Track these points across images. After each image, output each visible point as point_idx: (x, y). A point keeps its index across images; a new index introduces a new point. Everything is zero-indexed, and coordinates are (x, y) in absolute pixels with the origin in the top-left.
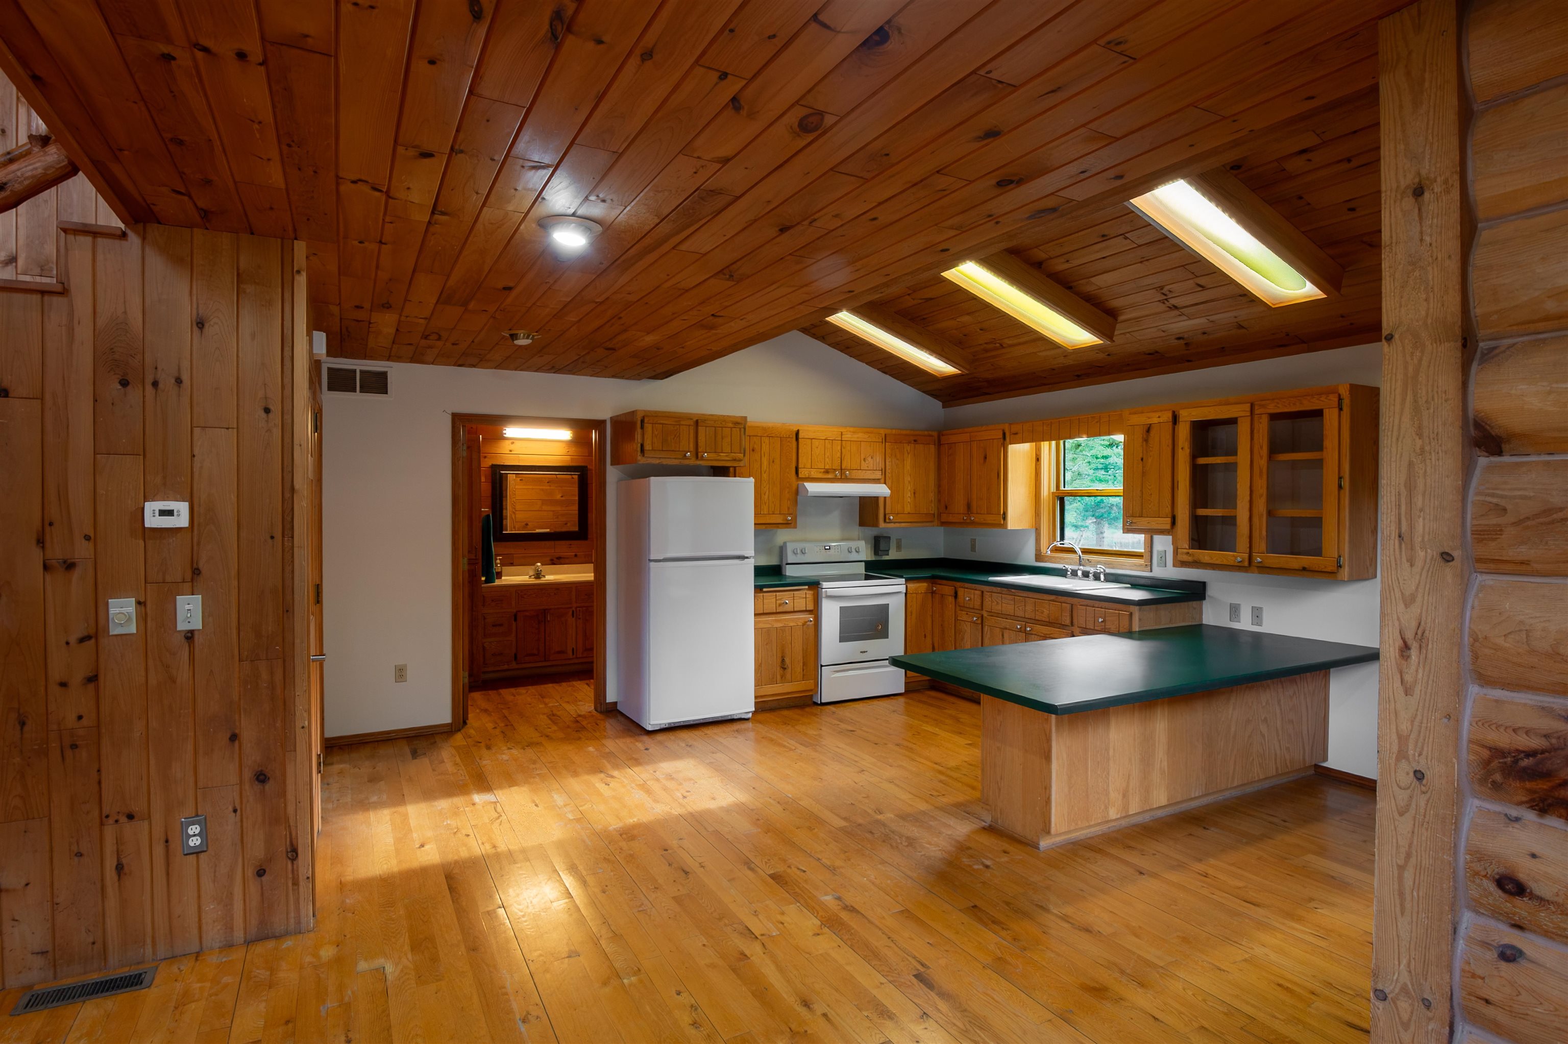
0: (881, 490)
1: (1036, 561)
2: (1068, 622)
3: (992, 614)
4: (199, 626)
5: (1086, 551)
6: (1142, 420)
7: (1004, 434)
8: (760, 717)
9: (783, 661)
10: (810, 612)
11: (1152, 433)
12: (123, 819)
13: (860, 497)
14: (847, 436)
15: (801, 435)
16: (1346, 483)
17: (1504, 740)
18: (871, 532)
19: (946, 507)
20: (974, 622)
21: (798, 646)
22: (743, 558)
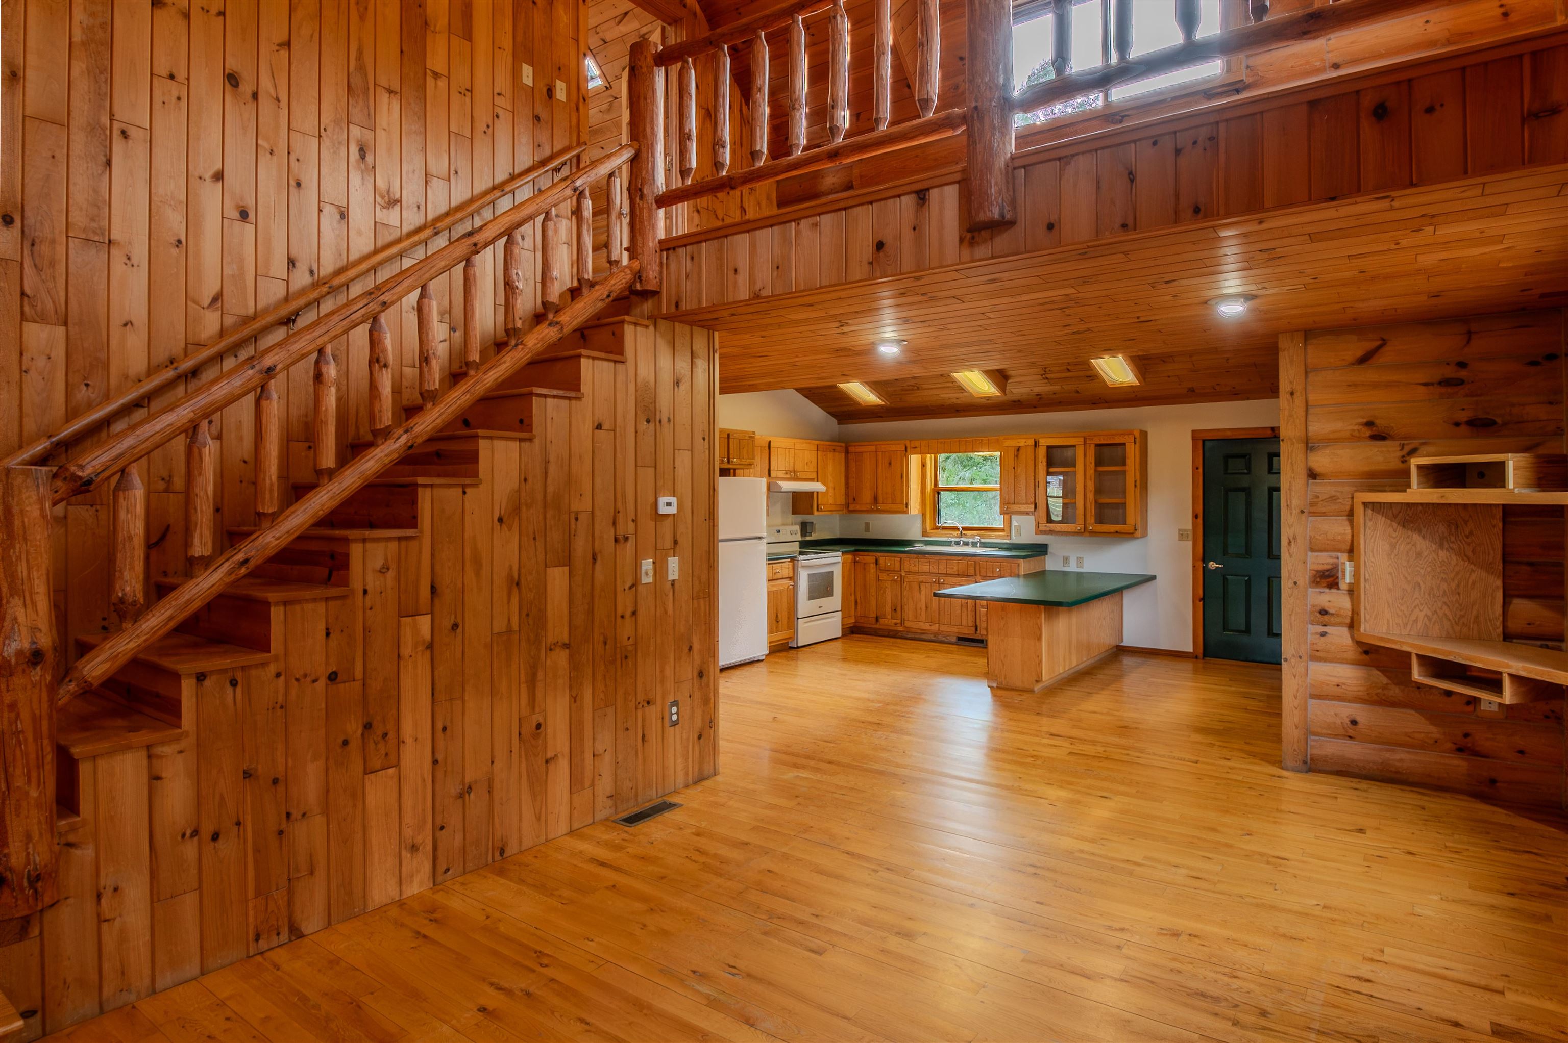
0: (817, 487)
1: (923, 536)
2: (972, 573)
3: (909, 573)
4: (677, 578)
5: (964, 529)
6: (1012, 443)
7: (906, 448)
8: (772, 659)
9: (777, 616)
10: (790, 578)
11: (1021, 451)
12: (646, 705)
13: (793, 493)
14: (798, 446)
15: (772, 445)
16: (1138, 483)
17: (1320, 568)
18: (800, 518)
19: (854, 500)
20: (895, 581)
21: (785, 605)
22: (760, 538)
